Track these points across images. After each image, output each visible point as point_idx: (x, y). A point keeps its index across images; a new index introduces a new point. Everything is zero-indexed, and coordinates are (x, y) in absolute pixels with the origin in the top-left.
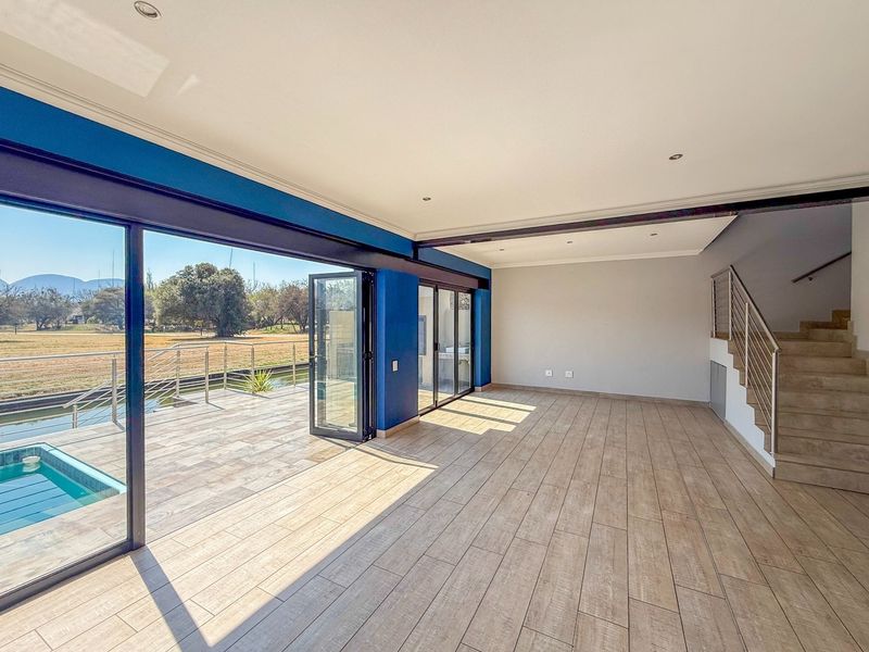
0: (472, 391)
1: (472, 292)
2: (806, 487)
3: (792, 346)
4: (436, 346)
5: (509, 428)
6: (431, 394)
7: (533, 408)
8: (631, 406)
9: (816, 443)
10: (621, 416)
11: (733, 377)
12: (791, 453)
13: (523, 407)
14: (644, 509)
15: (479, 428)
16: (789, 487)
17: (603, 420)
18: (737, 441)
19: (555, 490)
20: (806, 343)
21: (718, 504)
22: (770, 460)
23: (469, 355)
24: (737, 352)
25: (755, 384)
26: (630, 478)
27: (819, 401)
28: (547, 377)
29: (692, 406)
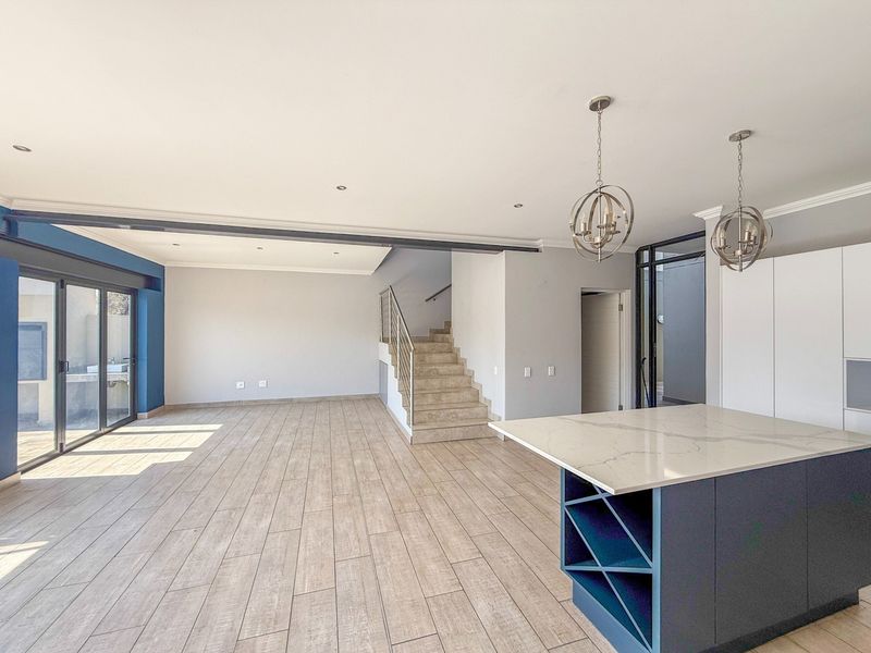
0: (133, 418)
1: (133, 292)
2: (428, 446)
3: (425, 346)
4: (61, 367)
5: (182, 457)
6: (51, 434)
7: (217, 427)
8: (321, 406)
9: (434, 413)
10: (310, 418)
11: (391, 370)
12: (421, 423)
13: (205, 427)
14: (319, 501)
15: (135, 466)
16: (418, 448)
17: (294, 425)
18: (393, 421)
19: (231, 514)
20: (431, 344)
21: (375, 477)
22: (409, 431)
23: (128, 374)
24: (393, 353)
25: (403, 377)
26: (311, 474)
27: (436, 383)
28: (239, 390)
29: (367, 398)
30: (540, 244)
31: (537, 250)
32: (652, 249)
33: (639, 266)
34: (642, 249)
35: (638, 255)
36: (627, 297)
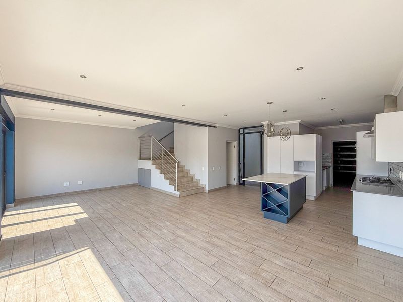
0: (4, 208)
7: (75, 204)
12: (179, 189)
13: (68, 205)
22: (177, 193)
24: (156, 164)
30: (216, 125)
31: (214, 127)
32: (244, 129)
33: (240, 134)
34: (240, 129)
35: (239, 130)
36: (236, 144)
